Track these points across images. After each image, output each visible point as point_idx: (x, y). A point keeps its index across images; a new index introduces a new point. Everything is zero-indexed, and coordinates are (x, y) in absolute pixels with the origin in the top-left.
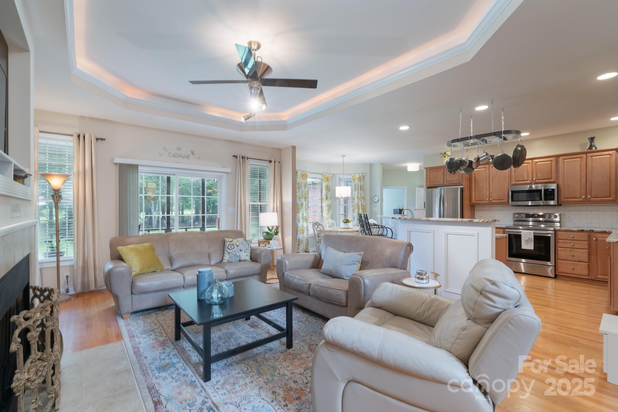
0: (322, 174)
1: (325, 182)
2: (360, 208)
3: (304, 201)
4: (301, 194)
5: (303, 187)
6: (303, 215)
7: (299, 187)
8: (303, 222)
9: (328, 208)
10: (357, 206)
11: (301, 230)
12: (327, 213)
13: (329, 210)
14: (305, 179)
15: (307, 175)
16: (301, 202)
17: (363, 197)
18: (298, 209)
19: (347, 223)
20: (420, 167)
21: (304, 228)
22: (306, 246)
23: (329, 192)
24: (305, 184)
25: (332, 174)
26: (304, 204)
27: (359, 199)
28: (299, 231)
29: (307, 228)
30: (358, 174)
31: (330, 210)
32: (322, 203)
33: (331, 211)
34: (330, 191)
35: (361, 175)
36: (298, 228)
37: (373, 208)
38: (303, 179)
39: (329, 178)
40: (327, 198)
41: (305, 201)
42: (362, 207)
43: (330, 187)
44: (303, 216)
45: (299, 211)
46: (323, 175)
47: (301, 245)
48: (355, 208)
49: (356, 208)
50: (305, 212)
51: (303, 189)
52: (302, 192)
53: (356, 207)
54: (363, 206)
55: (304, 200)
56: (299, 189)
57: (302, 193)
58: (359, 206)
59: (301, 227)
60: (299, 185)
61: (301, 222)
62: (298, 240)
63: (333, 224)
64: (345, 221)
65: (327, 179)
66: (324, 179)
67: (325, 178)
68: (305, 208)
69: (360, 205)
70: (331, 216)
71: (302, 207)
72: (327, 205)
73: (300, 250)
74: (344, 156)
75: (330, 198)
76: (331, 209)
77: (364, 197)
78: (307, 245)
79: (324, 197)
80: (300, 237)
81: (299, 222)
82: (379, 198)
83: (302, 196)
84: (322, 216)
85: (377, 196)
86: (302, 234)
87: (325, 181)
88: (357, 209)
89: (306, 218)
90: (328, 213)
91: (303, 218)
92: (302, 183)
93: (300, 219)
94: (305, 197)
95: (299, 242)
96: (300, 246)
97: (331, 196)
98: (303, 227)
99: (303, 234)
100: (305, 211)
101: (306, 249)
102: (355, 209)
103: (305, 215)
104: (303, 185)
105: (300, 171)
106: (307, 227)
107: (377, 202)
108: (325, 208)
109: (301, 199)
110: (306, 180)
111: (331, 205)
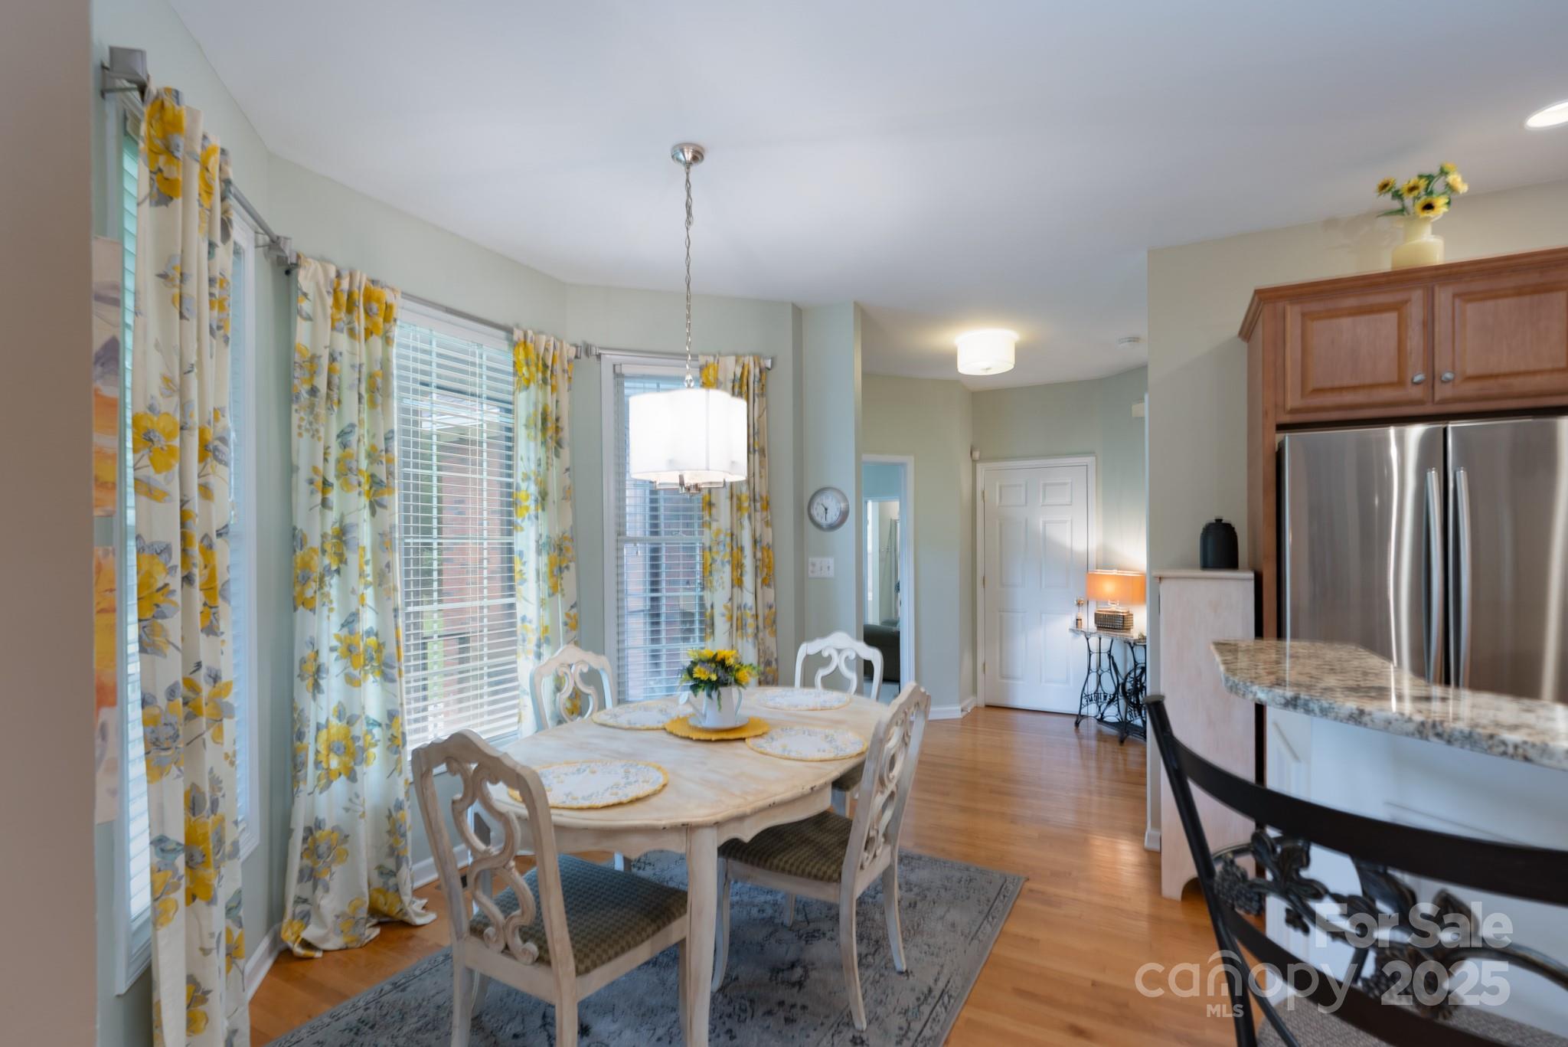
0: (509, 331)
1: (527, 388)
2: (748, 562)
3: (366, 513)
4: (335, 452)
5: (350, 398)
6: (350, 621)
7: (313, 391)
8: (351, 681)
9: (551, 564)
10: (728, 550)
11: (330, 749)
12: (545, 593)
13: (557, 570)
14: (369, 333)
15: (389, 308)
16: (333, 516)
17: (761, 497)
18: (305, 580)
19: (723, 690)
20: (1021, 352)
21: (359, 729)
22: (382, 871)
23: (557, 455)
24: (371, 376)
25: (577, 347)
26: (364, 534)
27: (740, 508)
28: (317, 764)
29: (389, 726)
30: (733, 358)
31: (566, 573)
32: (510, 527)
33: (569, 576)
34: (565, 452)
35: (749, 361)
36: (300, 736)
37: (811, 559)
38: (352, 333)
39: (558, 367)
40: (543, 496)
41: (373, 513)
42: (759, 555)
43: (565, 423)
44: (351, 632)
45: (310, 590)
46: (518, 335)
47: (336, 876)
48: (718, 558)
49: (723, 564)
50: (377, 598)
51: (351, 409)
52: (342, 434)
53: (722, 555)
54: (762, 549)
55: (364, 501)
56: (312, 408)
57: (344, 446)
58: (742, 549)
59: (334, 721)
60: (313, 373)
61: (333, 683)
62: (298, 835)
63: (592, 677)
64: (700, 673)
65: (545, 366)
66: (524, 369)
67: (533, 356)
68: (368, 569)
69: (746, 541)
70: (568, 615)
71: (342, 559)
72: (548, 543)
73: (322, 923)
74: (698, 156)
75: (564, 498)
76: (572, 565)
77: (764, 495)
78: (390, 864)
79: (528, 491)
80: (322, 814)
81: (317, 687)
82: (845, 500)
83: (345, 469)
84: (512, 616)
85: (839, 491)
86: (340, 785)
87: (529, 381)
88: (728, 568)
89: (380, 647)
90: (552, 595)
91: (349, 650)
92: (344, 365)
93: (328, 658)
94: (372, 476)
95: (311, 850)
96: (327, 890)
97: (568, 482)
98: (350, 722)
99: (352, 777)
100: (369, 593)
101: (381, 900)
102: (717, 566)
103: (368, 620)
104: (347, 375)
105: (323, 260)
106: (392, 715)
107: (833, 527)
108: (531, 564)
109: (333, 496)
110: (377, 342)
111: (572, 539)
